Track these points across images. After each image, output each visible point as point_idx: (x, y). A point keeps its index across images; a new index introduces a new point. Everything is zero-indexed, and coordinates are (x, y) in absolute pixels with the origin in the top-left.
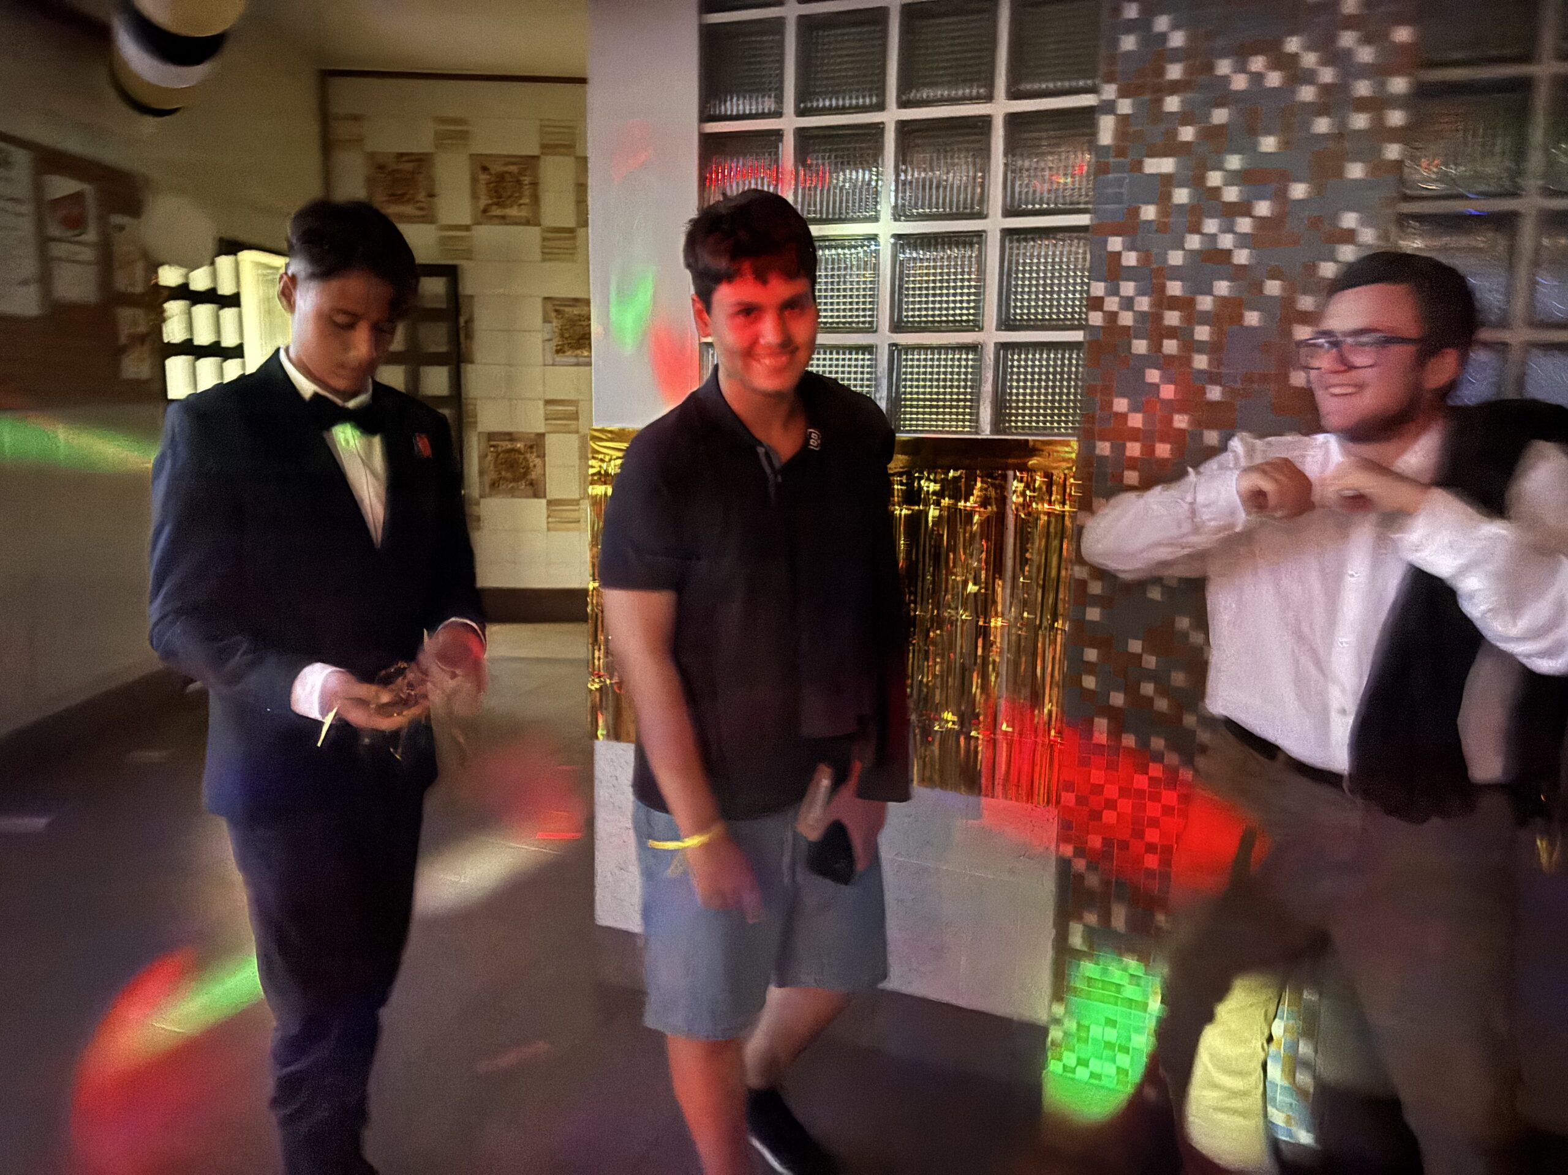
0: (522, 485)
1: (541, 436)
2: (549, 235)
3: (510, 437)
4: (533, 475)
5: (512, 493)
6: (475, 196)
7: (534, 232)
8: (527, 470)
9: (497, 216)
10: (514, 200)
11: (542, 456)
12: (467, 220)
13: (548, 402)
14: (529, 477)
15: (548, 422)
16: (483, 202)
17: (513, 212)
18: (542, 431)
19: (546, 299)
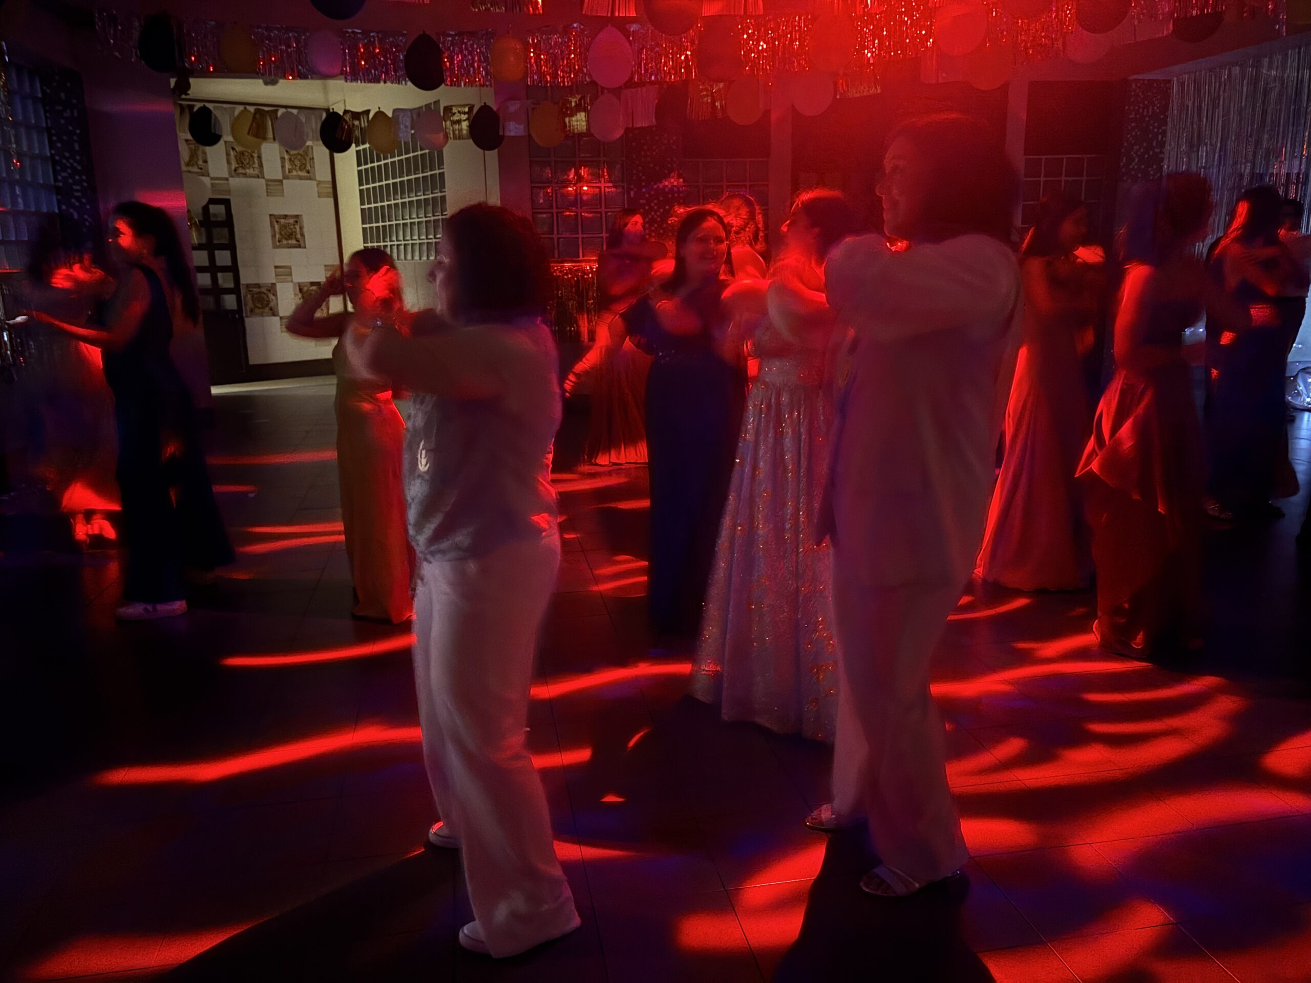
0: (267, 310)
1: (274, 284)
2: (270, 183)
3: (258, 286)
4: (272, 304)
5: (262, 315)
6: (229, 162)
7: (263, 181)
8: (269, 302)
9: (242, 173)
10: (250, 165)
11: (275, 295)
12: (226, 175)
13: (276, 267)
14: (270, 305)
15: (278, 277)
16: (234, 165)
17: (250, 171)
18: (274, 281)
19: (271, 215)
